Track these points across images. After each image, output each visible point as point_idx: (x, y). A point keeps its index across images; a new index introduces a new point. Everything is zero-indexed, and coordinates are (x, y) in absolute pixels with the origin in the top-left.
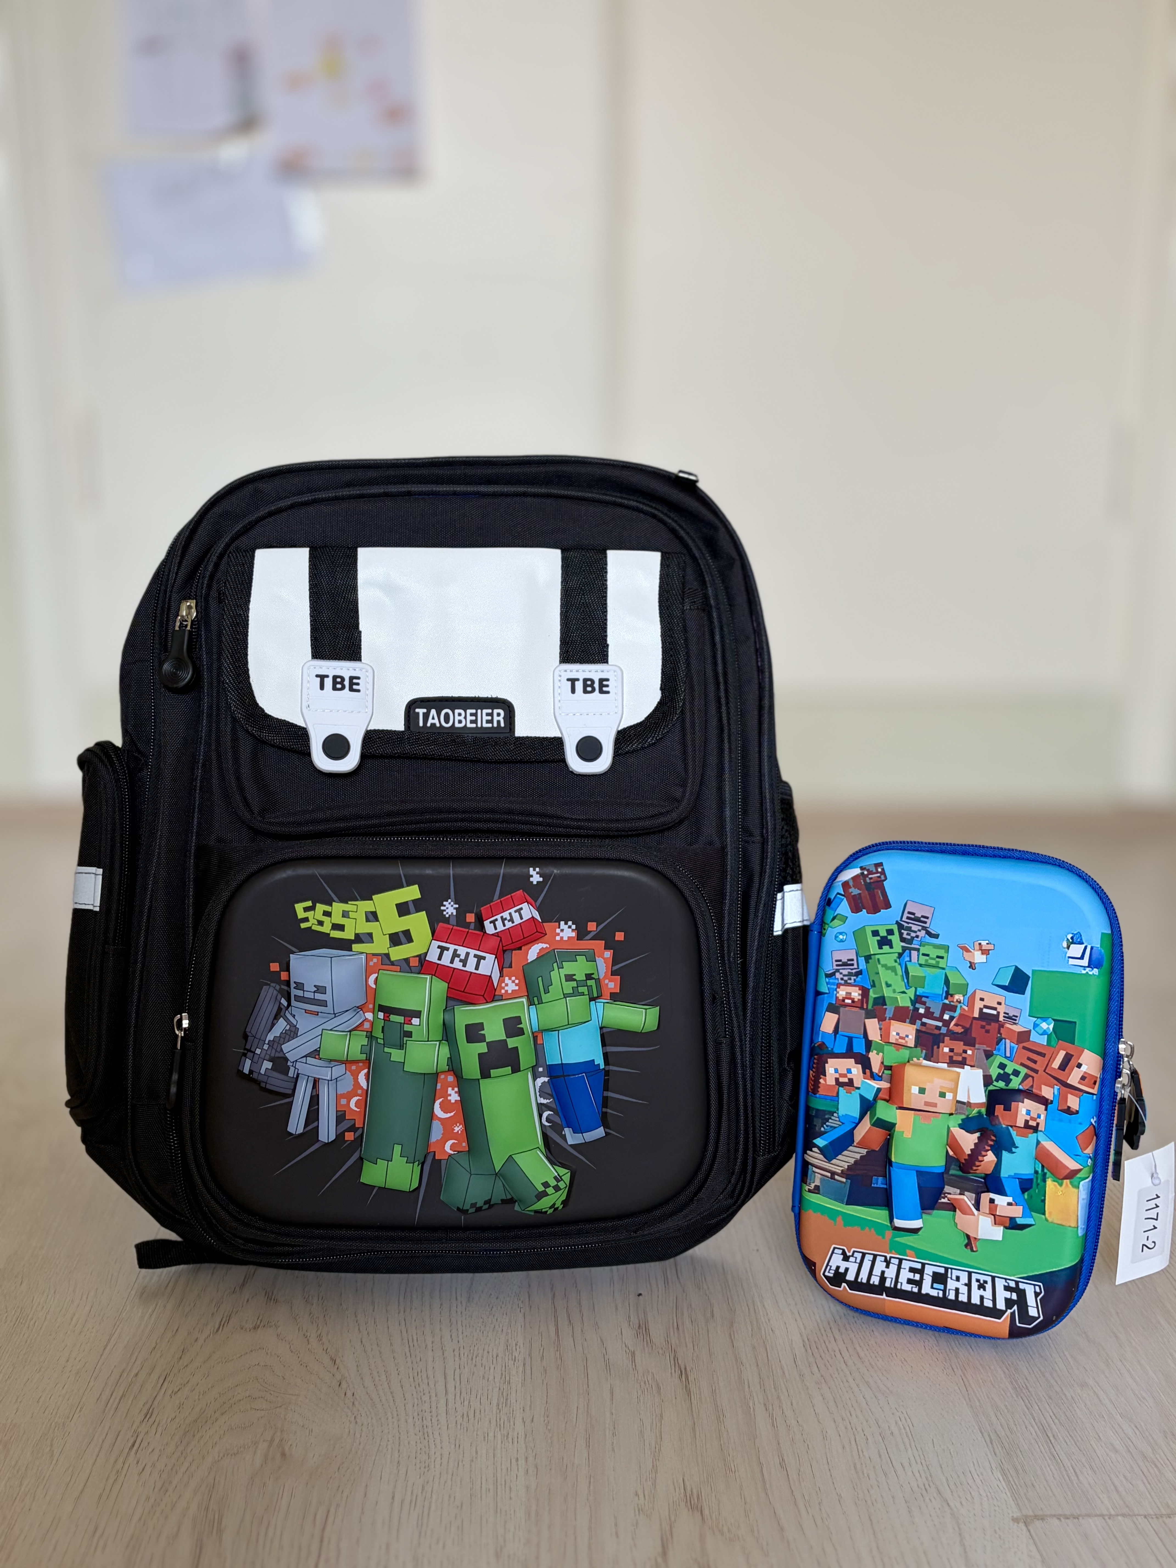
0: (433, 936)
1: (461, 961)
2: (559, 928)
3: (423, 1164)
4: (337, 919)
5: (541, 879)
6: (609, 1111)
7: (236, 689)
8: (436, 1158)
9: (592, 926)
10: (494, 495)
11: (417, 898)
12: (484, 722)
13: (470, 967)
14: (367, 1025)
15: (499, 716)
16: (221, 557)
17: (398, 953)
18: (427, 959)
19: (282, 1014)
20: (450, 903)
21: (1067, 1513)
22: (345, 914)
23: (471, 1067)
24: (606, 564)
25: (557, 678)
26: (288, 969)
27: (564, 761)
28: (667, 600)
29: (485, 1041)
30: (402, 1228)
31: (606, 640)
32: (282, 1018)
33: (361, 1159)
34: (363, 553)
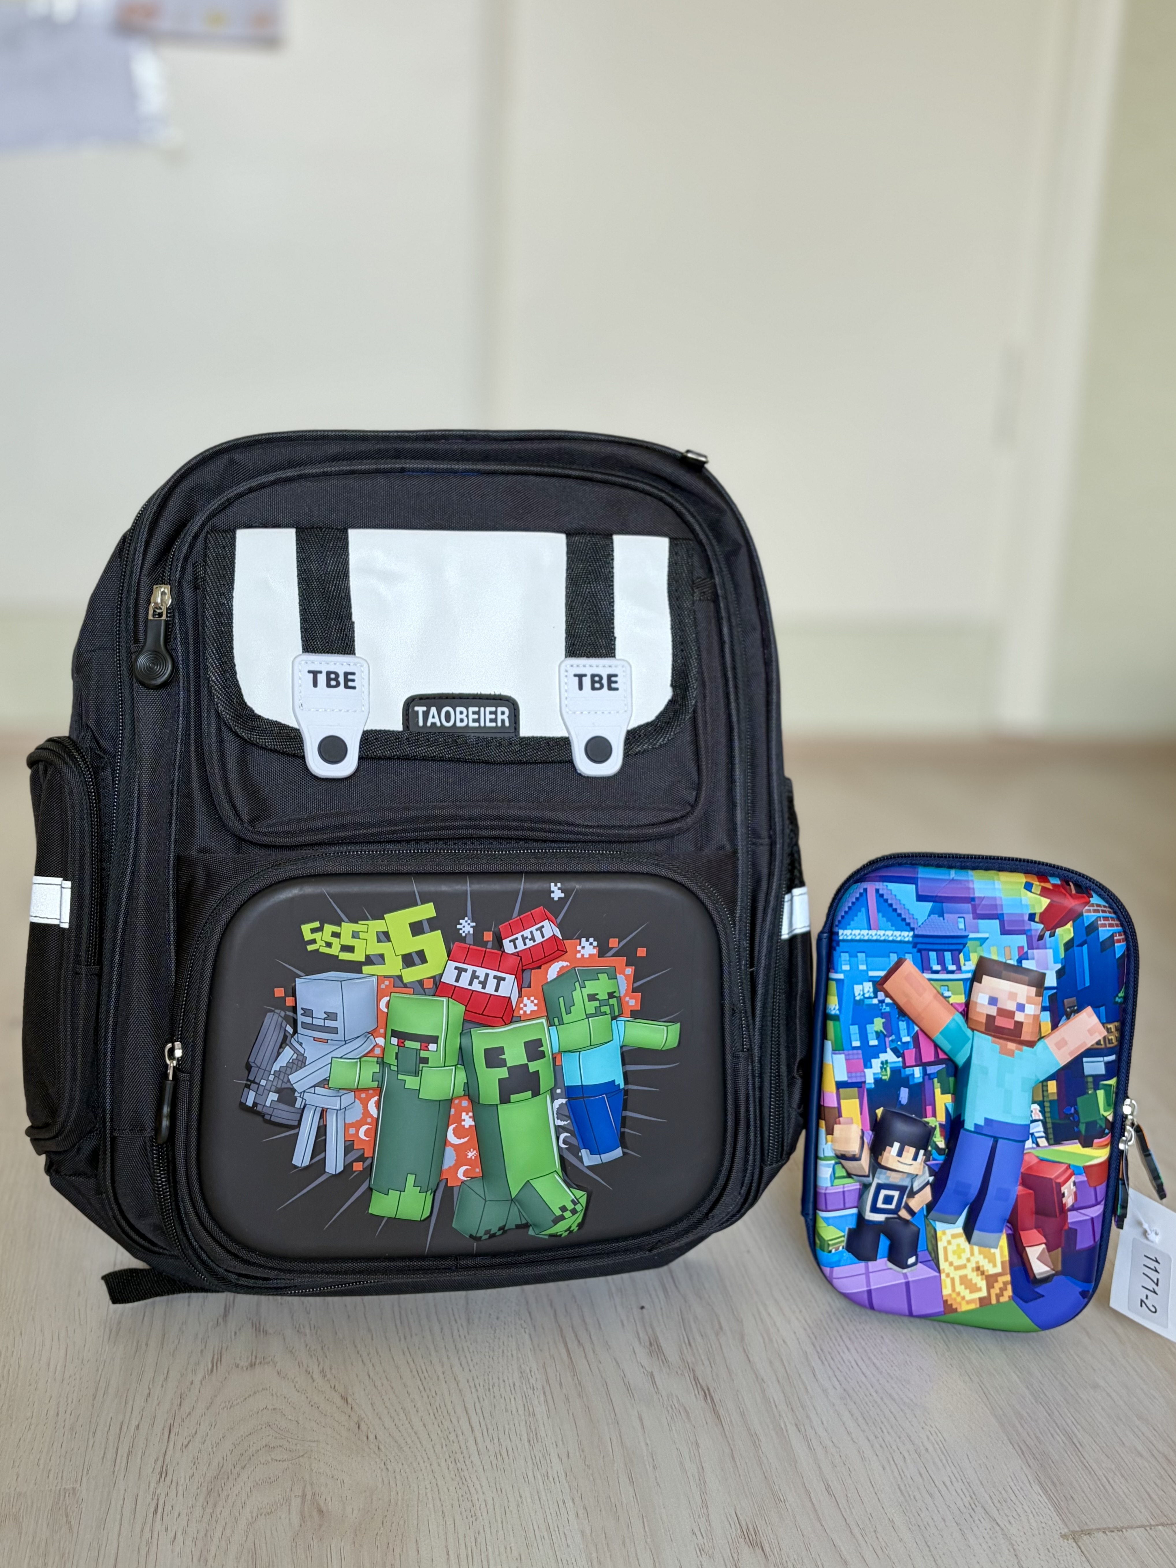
0: (449, 956)
1: (480, 983)
2: (580, 945)
3: (435, 1192)
4: (346, 939)
5: (563, 895)
6: (627, 1130)
7: (223, 687)
8: (449, 1185)
9: (614, 943)
10: (494, 473)
11: (431, 916)
12: (488, 721)
13: (490, 989)
14: (378, 1051)
15: (503, 715)
16: (196, 537)
17: (411, 975)
18: (442, 980)
19: (288, 1042)
20: (466, 922)
21: (1111, 1526)
22: (355, 935)
23: (489, 1091)
24: (613, 551)
25: (563, 673)
26: (294, 995)
27: (571, 762)
28: (676, 591)
29: (505, 1066)
30: (411, 1258)
31: (613, 633)
32: (287, 1047)
33: (370, 1189)
34: (355, 536)
